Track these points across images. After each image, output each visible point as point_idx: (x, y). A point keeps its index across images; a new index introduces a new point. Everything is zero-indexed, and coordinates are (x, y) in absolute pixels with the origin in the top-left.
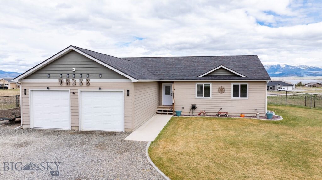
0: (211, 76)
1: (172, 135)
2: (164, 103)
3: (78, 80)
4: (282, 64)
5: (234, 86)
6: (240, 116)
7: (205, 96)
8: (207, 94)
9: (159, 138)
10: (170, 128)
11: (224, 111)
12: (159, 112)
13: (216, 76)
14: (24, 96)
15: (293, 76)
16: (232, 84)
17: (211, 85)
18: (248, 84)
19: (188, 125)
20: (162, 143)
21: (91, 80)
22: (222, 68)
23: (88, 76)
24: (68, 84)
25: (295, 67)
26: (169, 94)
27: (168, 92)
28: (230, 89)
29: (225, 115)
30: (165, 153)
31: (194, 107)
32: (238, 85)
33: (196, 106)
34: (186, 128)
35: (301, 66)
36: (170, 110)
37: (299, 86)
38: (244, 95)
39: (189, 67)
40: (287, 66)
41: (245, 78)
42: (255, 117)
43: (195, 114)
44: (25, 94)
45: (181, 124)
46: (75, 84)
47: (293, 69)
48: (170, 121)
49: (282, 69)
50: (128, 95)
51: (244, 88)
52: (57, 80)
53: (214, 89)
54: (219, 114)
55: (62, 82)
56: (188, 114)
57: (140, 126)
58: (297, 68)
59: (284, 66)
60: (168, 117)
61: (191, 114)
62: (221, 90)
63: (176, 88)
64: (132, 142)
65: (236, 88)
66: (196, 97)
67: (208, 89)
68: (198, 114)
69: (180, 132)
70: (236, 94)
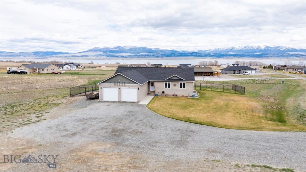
0: (171, 79)
1: (153, 103)
2: (151, 90)
3: (123, 84)
5: (180, 83)
6: (182, 96)
7: (168, 87)
8: (169, 87)
9: (149, 103)
10: (153, 101)
11: (176, 94)
12: (148, 94)
13: (173, 79)
14: (101, 89)
16: (179, 83)
17: (171, 83)
18: (186, 83)
19: (160, 99)
20: (150, 105)
21: (126, 84)
22: (175, 76)
23: (125, 83)
24: (117, 85)
26: (153, 86)
27: (153, 85)
28: (178, 85)
29: (176, 96)
30: (151, 107)
31: (163, 92)
32: (182, 83)
33: (165, 92)
34: (159, 100)
35: (280, 47)
36: (153, 94)
37: (269, 68)
38: (184, 87)
39: (162, 74)
40: (267, 47)
41: (184, 80)
42: (188, 96)
43: (164, 95)
44: (101, 88)
45: (157, 99)
46: (120, 85)
48: (153, 98)
50: (139, 89)
51: (184, 84)
52: (113, 84)
53: (172, 84)
54: (173, 95)
55: (115, 85)
56: (161, 95)
57: (142, 100)
60: (153, 97)
61: (162, 95)
62: (175, 85)
63: (156, 84)
64: (141, 104)
65: (181, 84)
66: (164, 88)
67: (169, 85)
68: (165, 95)
69: (156, 102)
70: (181, 87)
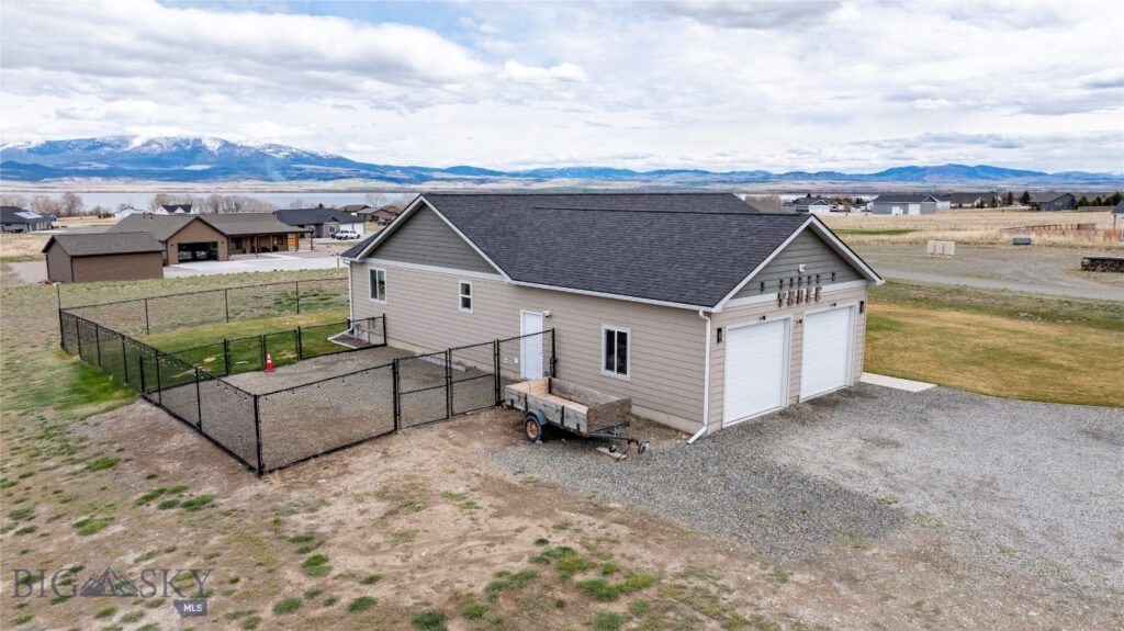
4: (209, 135)
15: (248, 179)
23: (818, 279)
25: (253, 151)
35: (270, 148)
40: (226, 144)
44: (719, 340)
47: (248, 155)
49: (211, 153)
52: (774, 296)
58: (257, 151)
59: (217, 146)
